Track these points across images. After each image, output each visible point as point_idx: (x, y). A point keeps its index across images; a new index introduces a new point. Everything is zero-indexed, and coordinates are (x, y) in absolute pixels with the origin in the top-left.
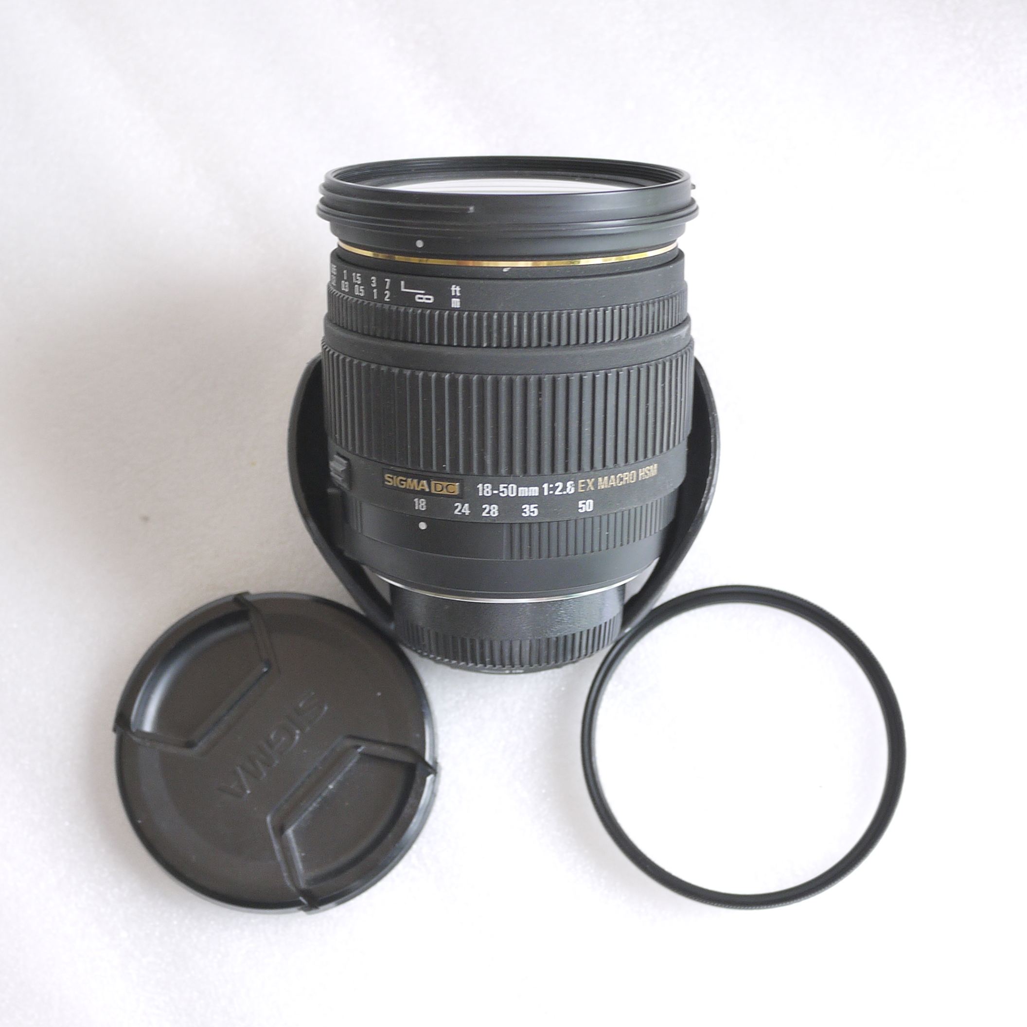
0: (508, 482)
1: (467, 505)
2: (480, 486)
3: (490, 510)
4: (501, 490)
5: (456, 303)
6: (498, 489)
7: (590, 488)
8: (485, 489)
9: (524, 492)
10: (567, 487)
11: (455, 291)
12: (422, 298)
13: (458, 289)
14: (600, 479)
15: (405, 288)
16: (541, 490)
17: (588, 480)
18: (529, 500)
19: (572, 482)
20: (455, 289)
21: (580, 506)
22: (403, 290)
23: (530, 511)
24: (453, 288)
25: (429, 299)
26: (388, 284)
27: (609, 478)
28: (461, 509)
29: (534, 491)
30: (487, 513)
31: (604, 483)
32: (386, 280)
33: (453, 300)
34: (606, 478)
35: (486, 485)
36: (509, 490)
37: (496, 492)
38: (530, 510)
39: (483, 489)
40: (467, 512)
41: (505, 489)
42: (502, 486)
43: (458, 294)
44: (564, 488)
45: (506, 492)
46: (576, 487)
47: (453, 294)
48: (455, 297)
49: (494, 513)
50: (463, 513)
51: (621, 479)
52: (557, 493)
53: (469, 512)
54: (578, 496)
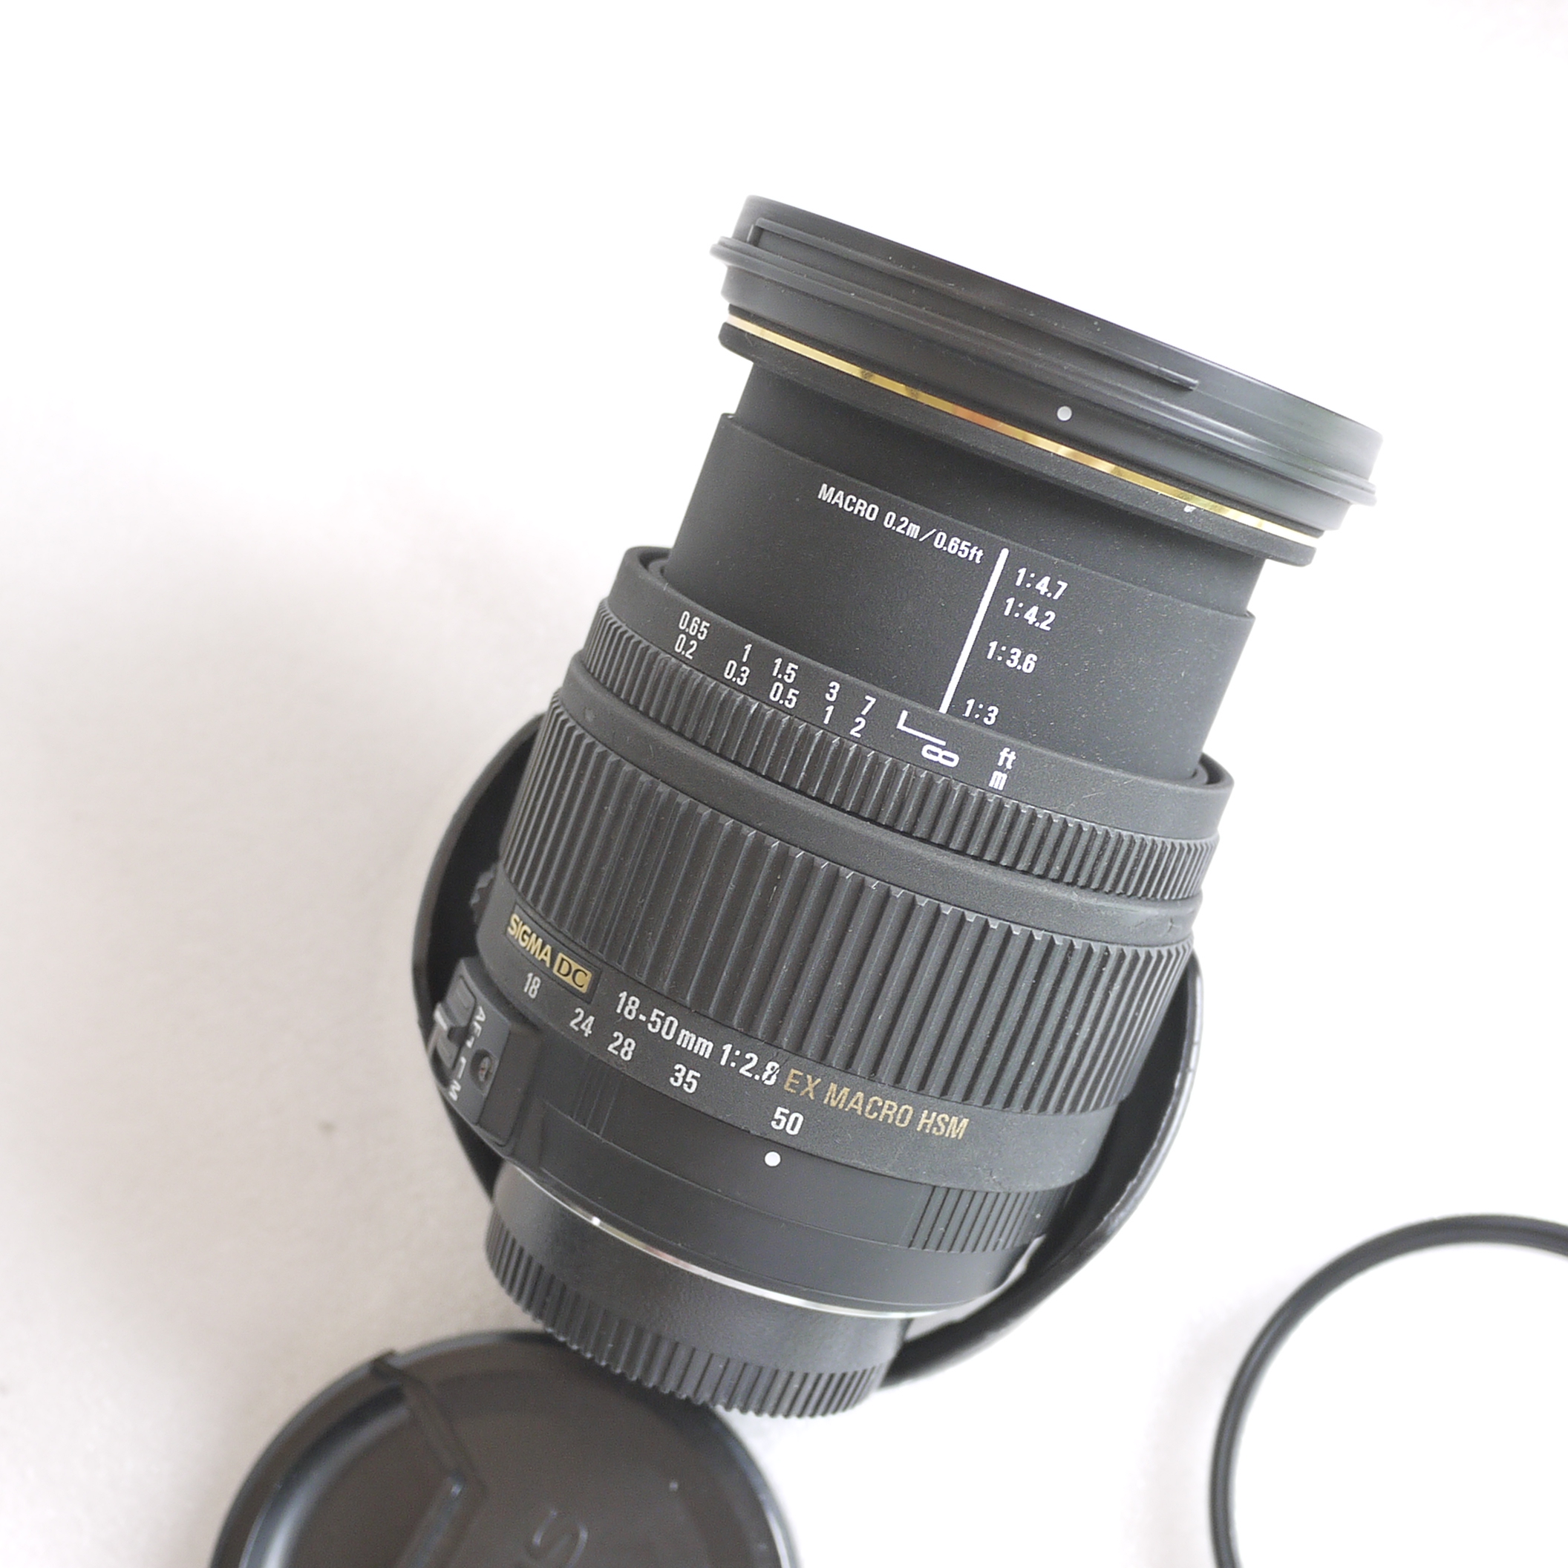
0: (668, 1012)
1: (591, 1019)
2: (624, 995)
3: (622, 1045)
4: (653, 1019)
5: (998, 780)
6: (649, 1016)
7: (808, 1092)
8: (629, 1006)
9: (687, 1039)
10: (766, 1070)
11: (1006, 759)
12: (936, 754)
13: (1012, 757)
14: (833, 1087)
15: (904, 725)
16: (717, 1053)
17: (809, 1077)
18: (692, 1060)
19: (777, 1066)
20: (1007, 755)
21: (777, 1116)
22: (900, 726)
23: (685, 1080)
24: (1004, 754)
25: (951, 760)
26: (869, 706)
27: (851, 1095)
28: (581, 1022)
29: (704, 1047)
30: (615, 1049)
31: (838, 1096)
32: (868, 698)
33: (996, 773)
34: (846, 1090)
35: (632, 998)
36: (664, 1025)
37: (642, 1018)
38: (685, 1077)
39: (626, 1004)
40: (588, 1032)
41: (659, 1020)
42: (656, 1011)
43: (1009, 766)
44: (759, 1069)
45: (658, 1027)
46: (782, 1077)
47: (1000, 763)
48: (1002, 769)
49: (626, 1054)
50: (581, 1030)
51: (876, 1108)
52: (742, 1071)
53: (590, 1032)
54: (776, 1096)
